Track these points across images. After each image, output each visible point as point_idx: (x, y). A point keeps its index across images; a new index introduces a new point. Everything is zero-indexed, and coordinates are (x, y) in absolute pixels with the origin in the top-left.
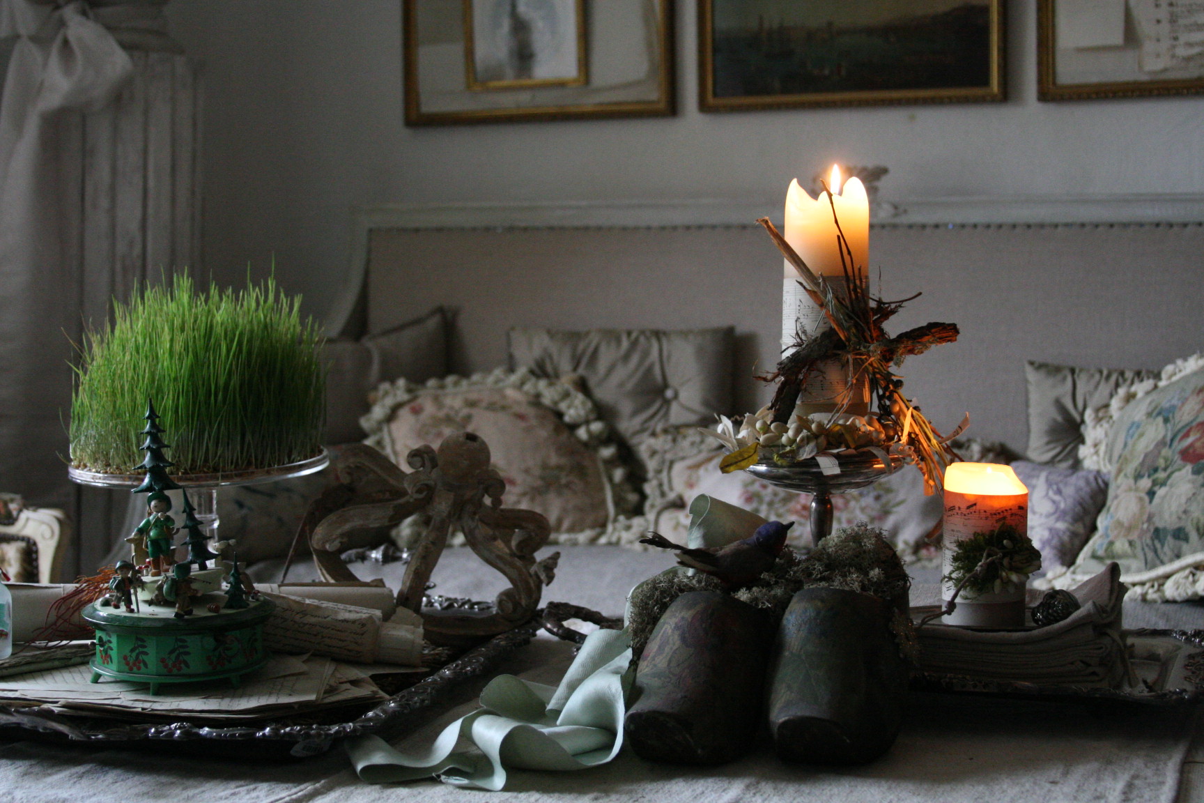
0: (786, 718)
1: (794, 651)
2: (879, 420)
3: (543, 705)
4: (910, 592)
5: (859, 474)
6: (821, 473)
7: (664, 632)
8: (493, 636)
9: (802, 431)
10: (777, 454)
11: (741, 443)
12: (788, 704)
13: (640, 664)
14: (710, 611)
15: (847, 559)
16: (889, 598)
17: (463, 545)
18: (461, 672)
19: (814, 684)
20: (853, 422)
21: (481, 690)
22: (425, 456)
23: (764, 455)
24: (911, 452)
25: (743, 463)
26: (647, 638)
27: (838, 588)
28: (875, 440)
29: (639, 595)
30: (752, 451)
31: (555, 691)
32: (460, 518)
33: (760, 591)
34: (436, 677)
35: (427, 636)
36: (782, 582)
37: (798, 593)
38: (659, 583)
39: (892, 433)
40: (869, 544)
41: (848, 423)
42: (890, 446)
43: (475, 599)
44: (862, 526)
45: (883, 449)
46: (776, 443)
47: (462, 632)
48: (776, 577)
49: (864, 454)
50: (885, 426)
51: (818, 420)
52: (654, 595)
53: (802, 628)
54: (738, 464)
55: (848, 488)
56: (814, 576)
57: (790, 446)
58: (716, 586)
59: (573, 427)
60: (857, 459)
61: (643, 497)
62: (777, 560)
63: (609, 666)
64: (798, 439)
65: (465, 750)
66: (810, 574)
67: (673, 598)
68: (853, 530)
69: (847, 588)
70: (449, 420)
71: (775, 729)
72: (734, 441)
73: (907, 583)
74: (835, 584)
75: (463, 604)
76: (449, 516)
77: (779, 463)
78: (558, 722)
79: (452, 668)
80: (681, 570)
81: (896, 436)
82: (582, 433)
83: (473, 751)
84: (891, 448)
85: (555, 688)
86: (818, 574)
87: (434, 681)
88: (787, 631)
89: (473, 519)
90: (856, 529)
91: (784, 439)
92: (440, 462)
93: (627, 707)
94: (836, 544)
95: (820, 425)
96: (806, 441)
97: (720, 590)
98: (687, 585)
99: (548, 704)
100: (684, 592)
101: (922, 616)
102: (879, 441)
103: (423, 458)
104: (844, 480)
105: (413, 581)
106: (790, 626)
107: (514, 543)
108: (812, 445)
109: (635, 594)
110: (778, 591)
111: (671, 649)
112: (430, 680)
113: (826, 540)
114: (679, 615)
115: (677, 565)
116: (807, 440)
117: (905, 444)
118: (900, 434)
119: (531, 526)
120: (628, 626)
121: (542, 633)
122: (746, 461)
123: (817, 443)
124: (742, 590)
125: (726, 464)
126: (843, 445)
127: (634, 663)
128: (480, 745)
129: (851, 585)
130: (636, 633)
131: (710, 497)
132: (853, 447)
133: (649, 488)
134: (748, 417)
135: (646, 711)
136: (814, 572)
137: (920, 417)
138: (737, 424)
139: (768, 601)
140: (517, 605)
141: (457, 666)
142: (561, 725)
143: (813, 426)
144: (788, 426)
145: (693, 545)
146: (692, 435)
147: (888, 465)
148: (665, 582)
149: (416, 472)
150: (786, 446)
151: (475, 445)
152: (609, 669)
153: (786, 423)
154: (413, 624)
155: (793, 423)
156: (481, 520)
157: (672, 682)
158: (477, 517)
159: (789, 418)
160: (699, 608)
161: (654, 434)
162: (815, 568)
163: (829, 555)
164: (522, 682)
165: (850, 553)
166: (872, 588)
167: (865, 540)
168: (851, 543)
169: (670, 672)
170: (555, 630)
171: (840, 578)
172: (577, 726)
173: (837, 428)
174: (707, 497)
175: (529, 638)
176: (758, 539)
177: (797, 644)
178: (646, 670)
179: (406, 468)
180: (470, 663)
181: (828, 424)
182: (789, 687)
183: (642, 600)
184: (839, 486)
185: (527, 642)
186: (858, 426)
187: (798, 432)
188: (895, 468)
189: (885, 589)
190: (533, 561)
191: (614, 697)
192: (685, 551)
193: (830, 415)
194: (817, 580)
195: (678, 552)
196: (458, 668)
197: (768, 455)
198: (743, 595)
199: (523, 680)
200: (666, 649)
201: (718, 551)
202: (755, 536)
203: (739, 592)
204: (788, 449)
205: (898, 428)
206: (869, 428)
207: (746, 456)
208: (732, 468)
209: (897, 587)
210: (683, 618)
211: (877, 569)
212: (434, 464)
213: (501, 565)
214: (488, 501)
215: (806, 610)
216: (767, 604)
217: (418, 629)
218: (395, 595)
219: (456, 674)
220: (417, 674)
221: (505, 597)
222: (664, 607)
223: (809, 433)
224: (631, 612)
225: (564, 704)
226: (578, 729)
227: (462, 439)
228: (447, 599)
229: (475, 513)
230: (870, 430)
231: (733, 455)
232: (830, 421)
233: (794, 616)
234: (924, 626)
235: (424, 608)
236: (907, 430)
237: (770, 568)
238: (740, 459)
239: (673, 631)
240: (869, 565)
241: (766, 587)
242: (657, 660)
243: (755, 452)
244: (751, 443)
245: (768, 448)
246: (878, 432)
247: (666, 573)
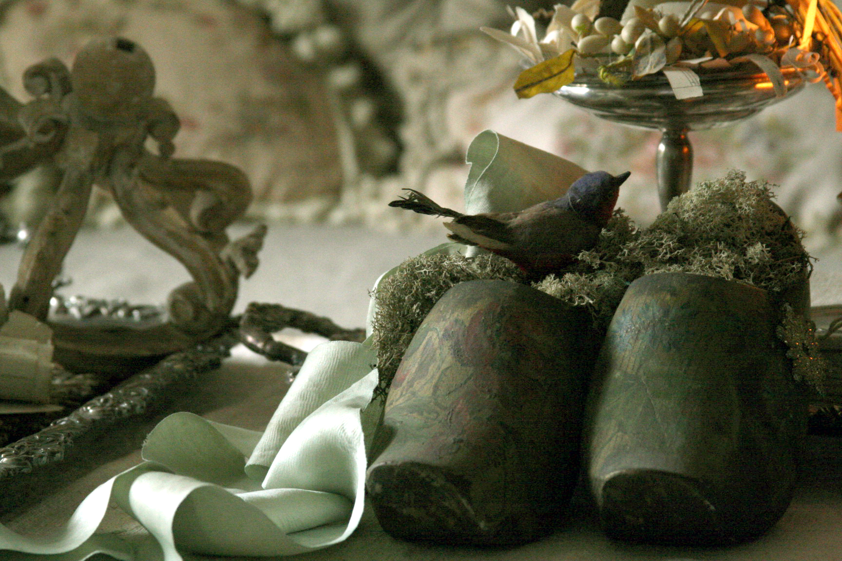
0: (617, 472)
1: (629, 370)
2: (766, 13)
3: (241, 459)
4: (812, 281)
5: (733, 98)
6: (673, 97)
7: (427, 343)
8: (163, 357)
9: (643, 31)
10: (604, 66)
11: (547, 51)
12: (620, 451)
13: (391, 393)
14: (499, 309)
15: (712, 230)
16: (777, 289)
17: (117, 225)
18: (113, 411)
19: (659, 420)
20: (724, 15)
21: (144, 438)
22: (53, 75)
23: (583, 69)
24: (816, 62)
25: (551, 83)
26: (402, 354)
27: (698, 273)
28: (759, 45)
29: (389, 287)
30: (566, 63)
31: (260, 438)
32: (108, 172)
33: (577, 280)
34: (73, 418)
35: (58, 356)
36: (611, 266)
37: (635, 282)
38: (420, 268)
39: (785, 33)
40: (746, 205)
41: (717, 18)
42: (783, 53)
43: (134, 301)
44: (737, 178)
45: (771, 58)
46: (603, 50)
47: (115, 351)
48: (601, 259)
49: (740, 66)
50: (774, 23)
51: (669, 13)
52: (411, 287)
53: (641, 336)
54: (545, 83)
55: (716, 121)
56: (660, 256)
57: (625, 55)
58: (508, 273)
59: (287, 38)
60: (729, 75)
61: (400, 148)
62: (603, 231)
63: (343, 397)
64: (637, 44)
65: (119, 529)
66: (654, 254)
67: (441, 291)
68: (722, 184)
69: (711, 274)
70: (89, 25)
71: (599, 491)
72: (538, 48)
73: (806, 267)
74: (694, 268)
75: (116, 309)
76: (92, 169)
77: (607, 81)
78: (264, 484)
79: (98, 404)
80: (455, 248)
81: (792, 38)
82: (304, 48)
83: (132, 529)
84: (784, 57)
85: (259, 433)
86: (666, 253)
87: (71, 425)
88: (618, 340)
89: (129, 175)
90: (727, 182)
91: (615, 44)
92: (76, 85)
93: (371, 459)
94: (696, 206)
95: (672, 22)
96: (649, 46)
97: (515, 279)
98: (462, 270)
99: (249, 458)
100: (458, 282)
101: (831, 319)
102: (765, 46)
103: (48, 78)
104: (710, 108)
105: (34, 271)
106: (623, 333)
107: (195, 213)
108: (659, 52)
109: (382, 285)
110: (605, 280)
111: (439, 368)
112: (63, 423)
113: (679, 201)
114: (451, 317)
115: (448, 241)
116: (652, 44)
117: (807, 49)
118: (798, 34)
119: (222, 187)
120: (372, 336)
121: (240, 353)
122: (556, 78)
123: (666, 49)
124: (548, 279)
125: (525, 84)
126: (708, 53)
127: (381, 392)
128: (142, 518)
129: (718, 269)
130: (384, 345)
131: (499, 135)
132: (723, 54)
133: (411, 133)
134: (559, 10)
135: (399, 463)
136: (660, 250)
137: (832, 8)
138: (543, 24)
139: (588, 295)
140: (199, 308)
141: (106, 401)
142: (268, 488)
143: (661, 23)
144: (622, 23)
145: (472, 210)
146: (478, 50)
147: (779, 83)
148: (429, 266)
149: (39, 101)
150: (619, 55)
151: (130, 57)
152: (342, 400)
153: (619, 18)
154: (36, 338)
155: (630, 18)
156: (143, 177)
157: (440, 417)
158: (136, 171)
159: (622, 11)
160: (481, 305)
161: (417, 48)
162: (662, 244)
163: (684, 223)
164: (209, 425)
165: (718, 219)
166: (752, 275)
167: (741, 200)
168: (719, 205)
169: (437, 404)
170: (260, 345)
171: (701, 258)
172: (295, 489)
173: (700, 26)
174: (494, 135)
175: (218, 359)
176: (573, 199)
177: (633, 359)
178: (401, 401)
179: (19, 94)
180: (127, 397)
181: (684, 20)
182: (621, 426)
183: (393, 294)
184: (701, 118)
185: (216, 365)
186: (732, 22)
187: (636, 32)
188: (790, 88)
189: (771, 275)
190: (224, 240)
191: (350, 442)
192: (462, 220)
193: (688, 5)
194: (663, 262)
195: (450, 219)
196: (108, 405)
197: (591, 70)
198: (550, 286)
199: (209, 421)
200: (431, 368)
201: (511, 218)
202: (568, 195)
203: (544, 282)
204: (622, 59)
205: (796, 26)
206: (750, 26)
207: (555, 71)
208: (534, 90)
209: (791, 272)
210: (456, 321)
211: (760, 244)
212: (67, 89)
213: (175, 247)
214: (151, 146)
215: (647, 306)
216: (587, 299)
217: (44, 346)
218: (8, 295)
219: (106, 414)
220: (43, 414)
221: (182, 296)
222: (428, 305)
223: (654, 34)
224: (377, 314)
225: (273, 457)
226: (294, 493)
227: (110, 48)
228: (91, 302)
229: (132, 166)
230: (751, 30)
231: (535, 70)
232: (687, 15)
233: (628, 318)
234: (834, 335)
235: (52, 315)
236: (809, 27)
237: (592, 244)
238: (546, 75)
239: (441, 341)
240: (747, 237)
241: (586, 273)
242: (417, 386)
243: (570, 65)
244: (563, 50)
245: (589, 59)
246: (764, 32)
247: (431, 253)
